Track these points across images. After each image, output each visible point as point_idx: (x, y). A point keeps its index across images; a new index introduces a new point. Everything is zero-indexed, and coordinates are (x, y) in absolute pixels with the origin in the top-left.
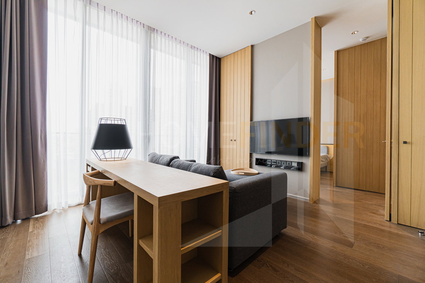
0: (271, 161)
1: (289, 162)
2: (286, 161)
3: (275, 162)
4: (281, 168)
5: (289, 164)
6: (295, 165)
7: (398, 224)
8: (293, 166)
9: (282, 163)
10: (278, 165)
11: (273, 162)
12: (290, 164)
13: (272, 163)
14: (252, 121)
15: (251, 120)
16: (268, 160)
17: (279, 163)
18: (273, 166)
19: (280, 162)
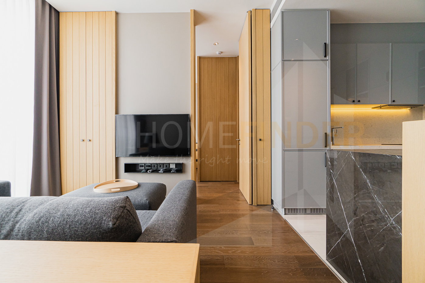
0: (144, 165)
1: (166, 165)
2: (163, 164)
3: (149, 166)
4: (160, 172)
5: (166, 166)
6: (173, 166)
7: (257, 205)
8: (172, 169)
9: (159, 166)
10: (154, 169)
11: (147, 166)
12: (168, 166)
13: (146, 168)
14: (118, 114)
15: (117, 112)
16: (140, 165)
17: (154, 166)
18: (149, 171)
19: (156, 166)
